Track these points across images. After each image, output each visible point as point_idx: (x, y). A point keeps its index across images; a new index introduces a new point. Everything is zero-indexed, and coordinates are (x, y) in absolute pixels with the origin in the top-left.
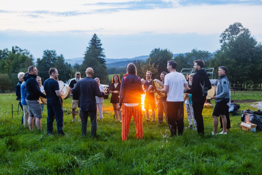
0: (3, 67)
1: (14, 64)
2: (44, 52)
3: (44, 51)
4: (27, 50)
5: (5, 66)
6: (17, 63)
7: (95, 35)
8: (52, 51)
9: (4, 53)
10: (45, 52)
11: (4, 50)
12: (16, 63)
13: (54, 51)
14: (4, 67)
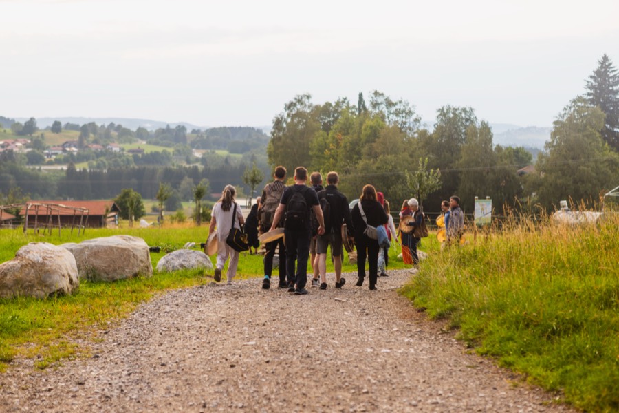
0: (320, 154)
1: (348, 144)
2: (439, 113)
3: (439, 110)
4: (408, 104)
5: (327, 151)
6: (357, 144)
7: (605, 58)
8: (464, 110)
9: (336, 111)
10: (443, 113)
11: (338, 104)
12: (355, 144)
13: (468, 110)
14: (323, 153)
